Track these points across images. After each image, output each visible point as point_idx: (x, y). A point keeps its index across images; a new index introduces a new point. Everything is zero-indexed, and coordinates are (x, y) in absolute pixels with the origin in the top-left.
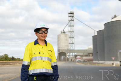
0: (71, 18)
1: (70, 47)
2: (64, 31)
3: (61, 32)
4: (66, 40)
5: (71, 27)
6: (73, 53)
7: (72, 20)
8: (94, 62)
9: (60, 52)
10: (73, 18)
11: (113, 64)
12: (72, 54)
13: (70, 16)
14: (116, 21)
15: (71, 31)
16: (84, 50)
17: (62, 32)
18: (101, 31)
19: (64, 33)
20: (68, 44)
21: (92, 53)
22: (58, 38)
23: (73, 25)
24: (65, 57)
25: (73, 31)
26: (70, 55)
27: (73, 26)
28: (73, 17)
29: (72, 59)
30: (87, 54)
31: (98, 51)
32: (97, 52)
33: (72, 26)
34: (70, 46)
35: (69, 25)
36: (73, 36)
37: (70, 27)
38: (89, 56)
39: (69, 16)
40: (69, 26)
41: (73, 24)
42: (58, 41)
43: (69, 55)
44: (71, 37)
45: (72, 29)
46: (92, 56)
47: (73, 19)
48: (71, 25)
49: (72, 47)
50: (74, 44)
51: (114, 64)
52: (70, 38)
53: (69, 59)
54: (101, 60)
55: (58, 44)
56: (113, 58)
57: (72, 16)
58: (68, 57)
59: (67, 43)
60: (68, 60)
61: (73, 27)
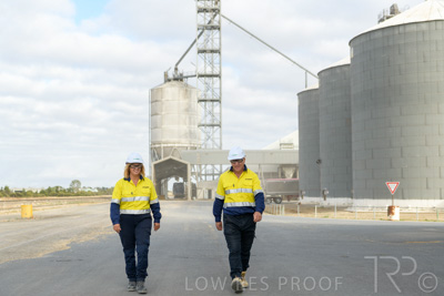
0: (208, 16)
1: (202, 142)
2: (180, 71)
3: (166, 75)
4: (188, 110)
5: (208, 55)
6: (218, 167)
7: (213, 28)
8: (305, 200)
9: (159, 161)
10: (217, 18)
11: (390, 210)
12: (209, 167)
13: (205, 10)
14: (404, 25)
15: (209, 71)
16: (264, 153)
17: (171, 76)
18: (338, 71)
19: (179, 79)
20: (195, 128)
21: (294, 165)
22: (154, 101)
23: (216, 47)
24: (181, 180)
25: (216, 72)
26: (203, 172)
27: (218, 51)
28: (216, 11)
29: (210, 191)
30: (273, 169)
31: (322, 156)
32: (319, 161)
33: (212, 51)
34: (203, 136)
35: (201, 48)
36: (217, 91)
37: (202, 55)
38: (283, 175)
39: (200, 11)
40: (200, 52)
41: (217, 41)
42: (154, 114)
43: (200, 175)
44: (210, 96)
45: (212, 63)
46: (295, 176)
47: (215, 23)
48: (209, 47)
49: (210, 142)
50: (219, 126)
51: (396, 211)
52: (205, 101)
53: (198, 191)
54: (335, 195)
55: (154, 126)
56: (392, 187)
57: (214, 10)
58: (192, 180)
59: (190, 124)
60: (194, 193)
61: (216, 55)
